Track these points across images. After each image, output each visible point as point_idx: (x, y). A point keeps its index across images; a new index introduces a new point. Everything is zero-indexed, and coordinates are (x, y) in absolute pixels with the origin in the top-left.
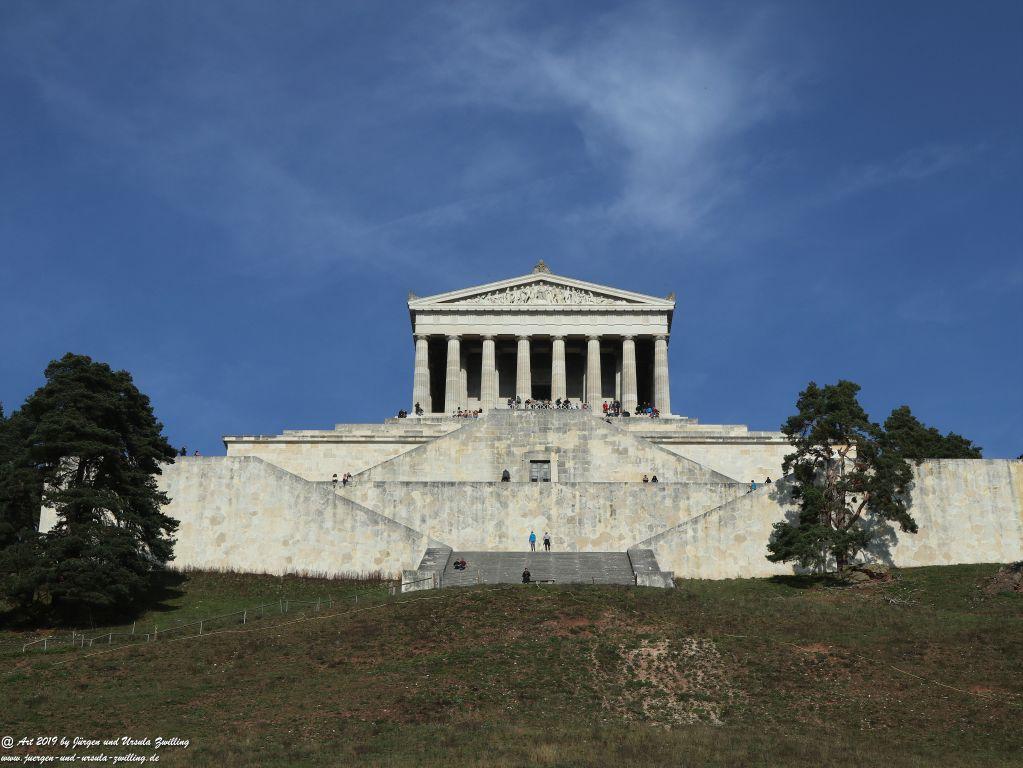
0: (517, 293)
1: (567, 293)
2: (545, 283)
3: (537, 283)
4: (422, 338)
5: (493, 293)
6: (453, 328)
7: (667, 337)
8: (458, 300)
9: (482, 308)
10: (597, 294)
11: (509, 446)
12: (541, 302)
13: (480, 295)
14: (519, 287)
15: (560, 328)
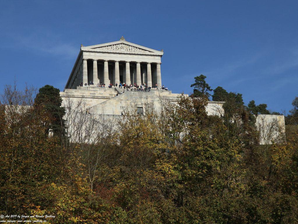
0: (115, 46)
1: (130, 48)
2: (124, 44)
3: (121, 44)
4: (85, 60)
5: (108, 46)
6: (96, 57)
7: (161, 64)
8: (97, 48)
9: (104, 51)
10: (140, 49)
11: (131, 102)
12: (122, 50)
13: (104, 47)
14: (115, 45)
15: (128, 59)
